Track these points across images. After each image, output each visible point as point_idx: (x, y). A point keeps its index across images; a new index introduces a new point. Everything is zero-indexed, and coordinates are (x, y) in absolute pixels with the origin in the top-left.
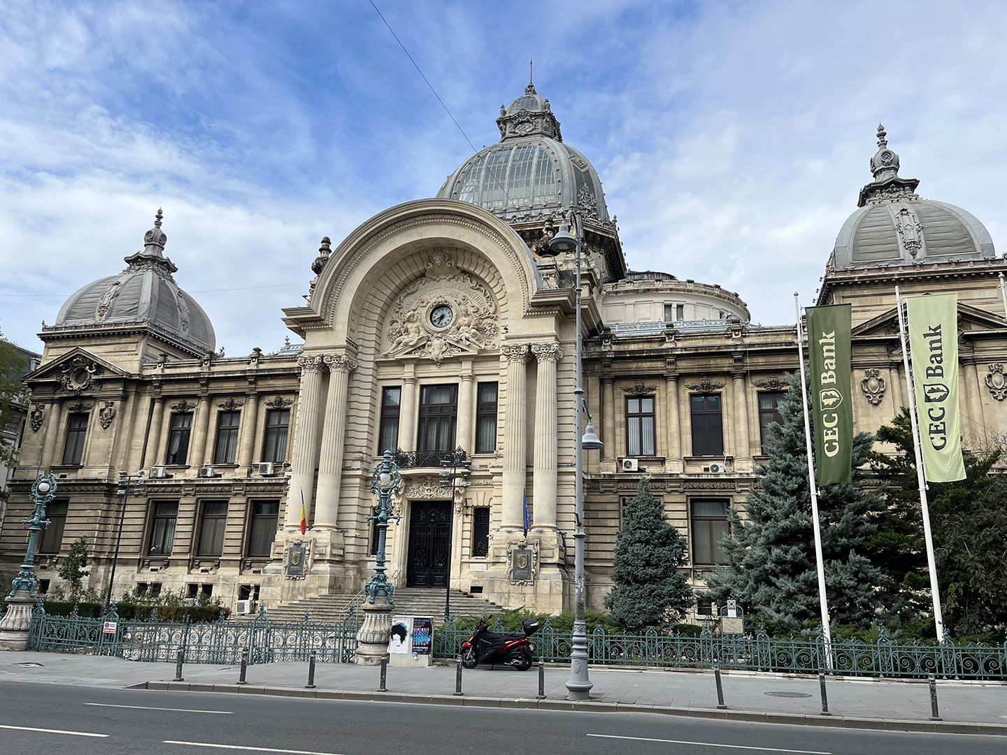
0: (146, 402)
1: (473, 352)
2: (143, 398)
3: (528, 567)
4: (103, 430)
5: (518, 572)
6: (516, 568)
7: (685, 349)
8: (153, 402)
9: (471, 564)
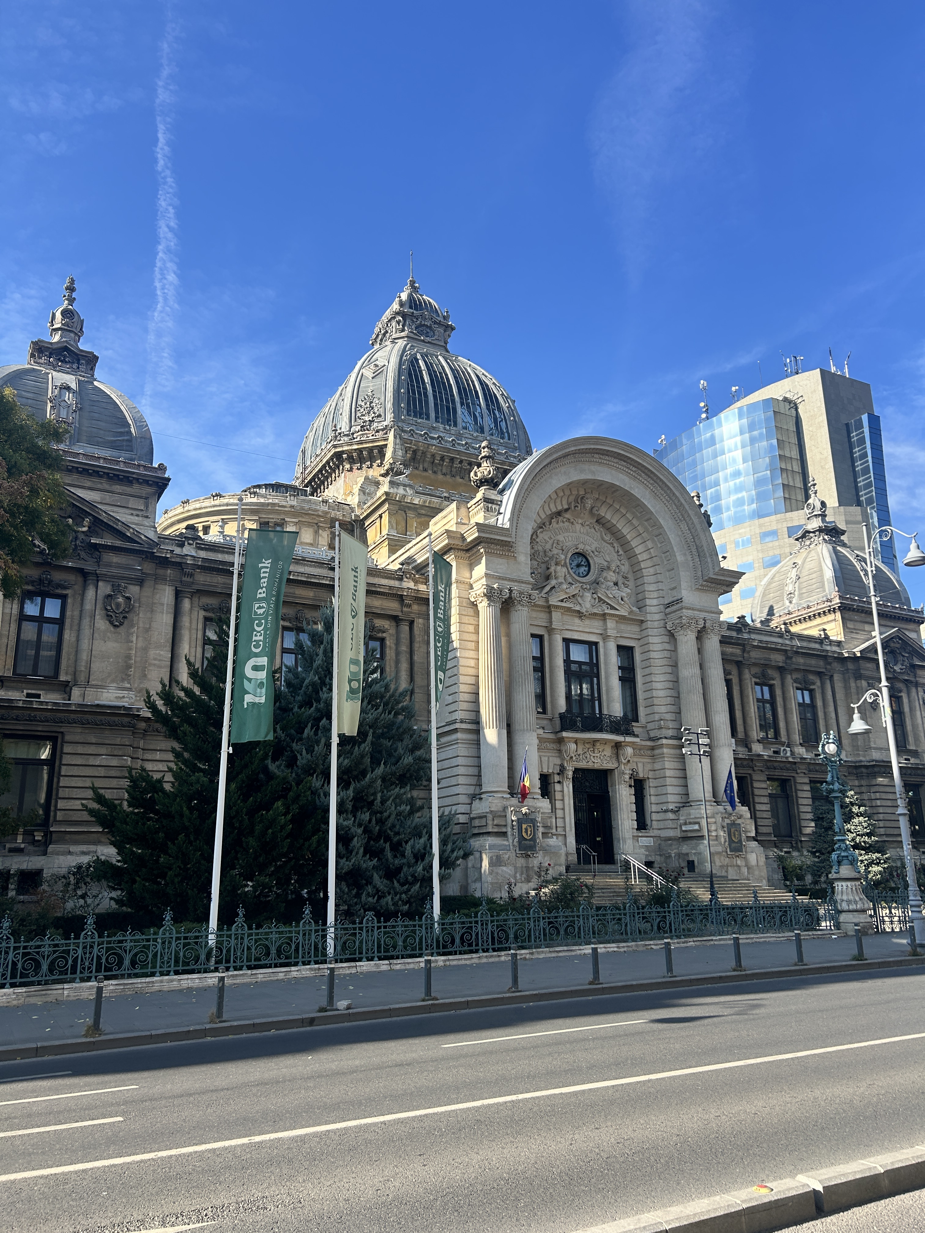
0: (166, 595)
1: (623, 612)
2: (160, 587)
3: (740, 841)
4: (112, 629)
5: (733, 845)
6: (731, 841)
7: (761, 641)
8: (178, 595)
9: (640, 839)
